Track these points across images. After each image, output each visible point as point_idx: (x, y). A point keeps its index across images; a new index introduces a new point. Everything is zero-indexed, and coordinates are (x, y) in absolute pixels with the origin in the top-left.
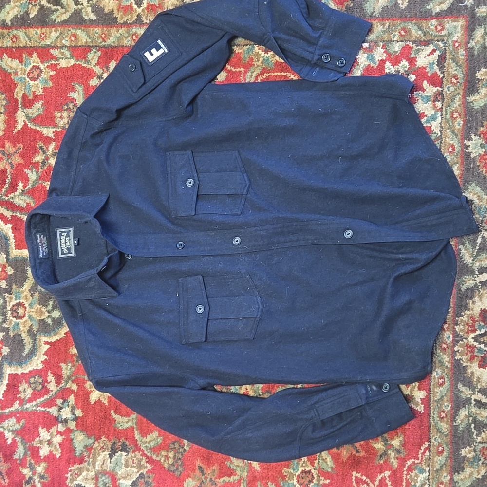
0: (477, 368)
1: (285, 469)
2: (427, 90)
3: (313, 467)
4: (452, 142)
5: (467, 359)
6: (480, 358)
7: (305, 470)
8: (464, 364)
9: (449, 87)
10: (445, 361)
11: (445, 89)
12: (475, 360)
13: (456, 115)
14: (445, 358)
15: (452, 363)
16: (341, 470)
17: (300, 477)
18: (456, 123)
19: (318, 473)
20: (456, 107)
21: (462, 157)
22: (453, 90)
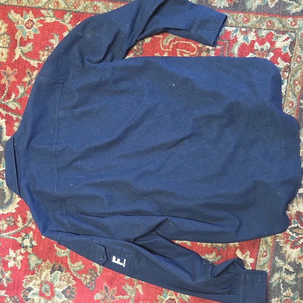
0: (289, 249)
1: (159, 295)
2: (280, 64)
3: (176, 297)
4: (292, 100)
5: (283, 242)
6: (292, 242)
7: (171, 298)
8: (281, 245)
9: (295, 64)
10: (268, 241)
11: (292, 65)
12: (289, 243)
13: (297, 82)
14: (269, 240)
15: (273, 244)
16: (194, 301)
17: (167, 302)
18: (296, 88)
19: (179, 301)
20: (298, 77)
21: (297, 111)
22: (297, 66)
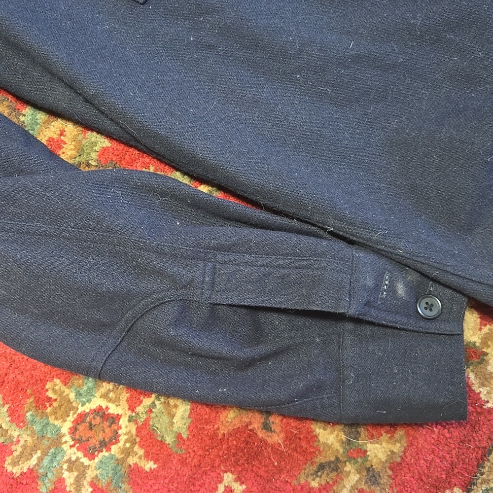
1: (57, 381)
3: (129, 413)
7: (107, 408)
16: (200, 452)
17: (83, 421)
19: (134, 432)
